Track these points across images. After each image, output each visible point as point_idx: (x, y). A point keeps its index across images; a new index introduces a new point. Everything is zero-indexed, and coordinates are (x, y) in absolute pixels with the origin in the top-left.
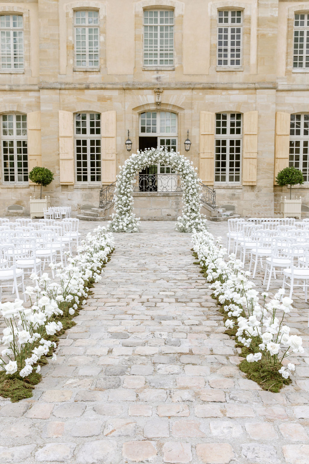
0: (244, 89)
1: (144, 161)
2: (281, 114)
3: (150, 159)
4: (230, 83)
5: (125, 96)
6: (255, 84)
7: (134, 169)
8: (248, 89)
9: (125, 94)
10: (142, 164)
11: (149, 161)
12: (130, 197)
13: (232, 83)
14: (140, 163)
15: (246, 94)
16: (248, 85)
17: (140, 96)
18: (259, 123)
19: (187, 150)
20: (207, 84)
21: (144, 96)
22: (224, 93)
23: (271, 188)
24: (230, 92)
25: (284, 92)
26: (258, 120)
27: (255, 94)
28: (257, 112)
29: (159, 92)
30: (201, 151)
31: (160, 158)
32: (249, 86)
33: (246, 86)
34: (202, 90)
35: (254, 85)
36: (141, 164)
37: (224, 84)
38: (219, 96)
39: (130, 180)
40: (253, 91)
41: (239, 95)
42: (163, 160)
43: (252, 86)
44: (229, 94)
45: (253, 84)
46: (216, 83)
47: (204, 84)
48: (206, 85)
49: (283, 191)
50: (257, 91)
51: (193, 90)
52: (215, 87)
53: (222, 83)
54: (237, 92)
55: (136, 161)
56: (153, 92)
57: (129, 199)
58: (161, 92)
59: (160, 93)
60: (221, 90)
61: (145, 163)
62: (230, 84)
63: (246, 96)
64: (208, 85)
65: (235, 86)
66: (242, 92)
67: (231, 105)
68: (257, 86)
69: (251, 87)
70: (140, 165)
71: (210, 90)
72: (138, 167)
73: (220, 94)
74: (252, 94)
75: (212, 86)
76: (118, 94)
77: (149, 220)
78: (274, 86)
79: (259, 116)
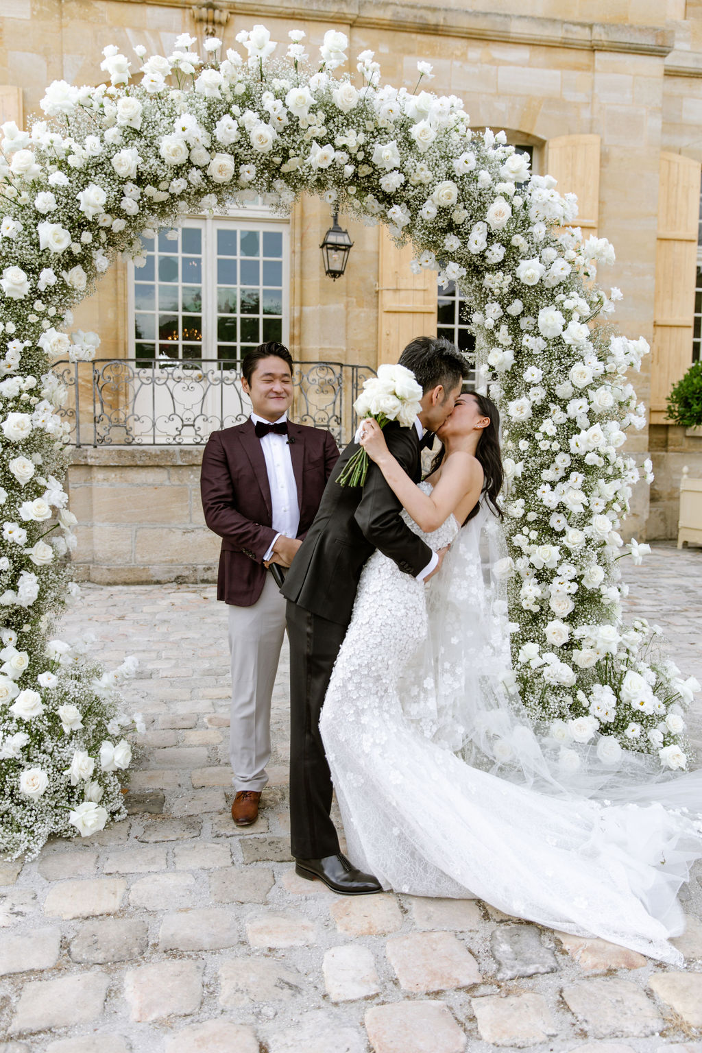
0: (551, 46)
1: (171, 147)
2: (669, 161)
3: (226, 129)
4: (498, 15)
5: (61, 27)
6: (591, 27)
7: (77, 224)
8: (565, 45)
9: (61, 17)
10: (155, 182)
11: (214, 147)
12: (38, 492)
13: (506, 16)
14: (127, 161)
15: (558, 66)
16: (567, 31)
17: (128, 31)
18: (602, 183)
19: (335, 274)
20: (413, 7)
21: (147, 34)
22: (476, 52)
23: (641, 436)
24: (498, 52)
25: (678, 80)
26: (601, 172)
27: (590, 68)
28: (595, 139)
29: (214, 22)
30: (387, 282)
31: (321, 132)
32: (570, 36)
33: (556, 34)
34: (391, 34)
35: (587, 30)
36: (140, 181)
37: (476, 14)
38: (457, 64)
39: (38, 331)
40: (583, 57)
41: (530, 66)
42: (342, 157)
43: (582, 35)
44: (493, 62)
45: (583, 25)
46: (446, 10)
47: (400, 9)
48: (407, 10)
49: (670, 448)
50: (598, 55)
51: (356, 31)
52: (442, 22)
53: (470, 10)
54: (523, 54)
55: (93, 146)
56: (187, 19)
57: (32, 510)
58: (220, 23)
59: (216, 28)
60: (464, 42)
61: (179, 171)
62: (498, 19)
63: (557, 73)
64: (415, 11)
65: (518, 29)
66: (541, 56)
67: (502, 105)
68: (599, 35)
69: (574, 37)
70: (131, 190)
71: (420, 38)
72: (113, 210)
73: (457, 58)
74: (577, 68)
75: (432, 19)
76: (27, 16)
77: (180, 580)
78: (660, 42)
79: (604, 158)
